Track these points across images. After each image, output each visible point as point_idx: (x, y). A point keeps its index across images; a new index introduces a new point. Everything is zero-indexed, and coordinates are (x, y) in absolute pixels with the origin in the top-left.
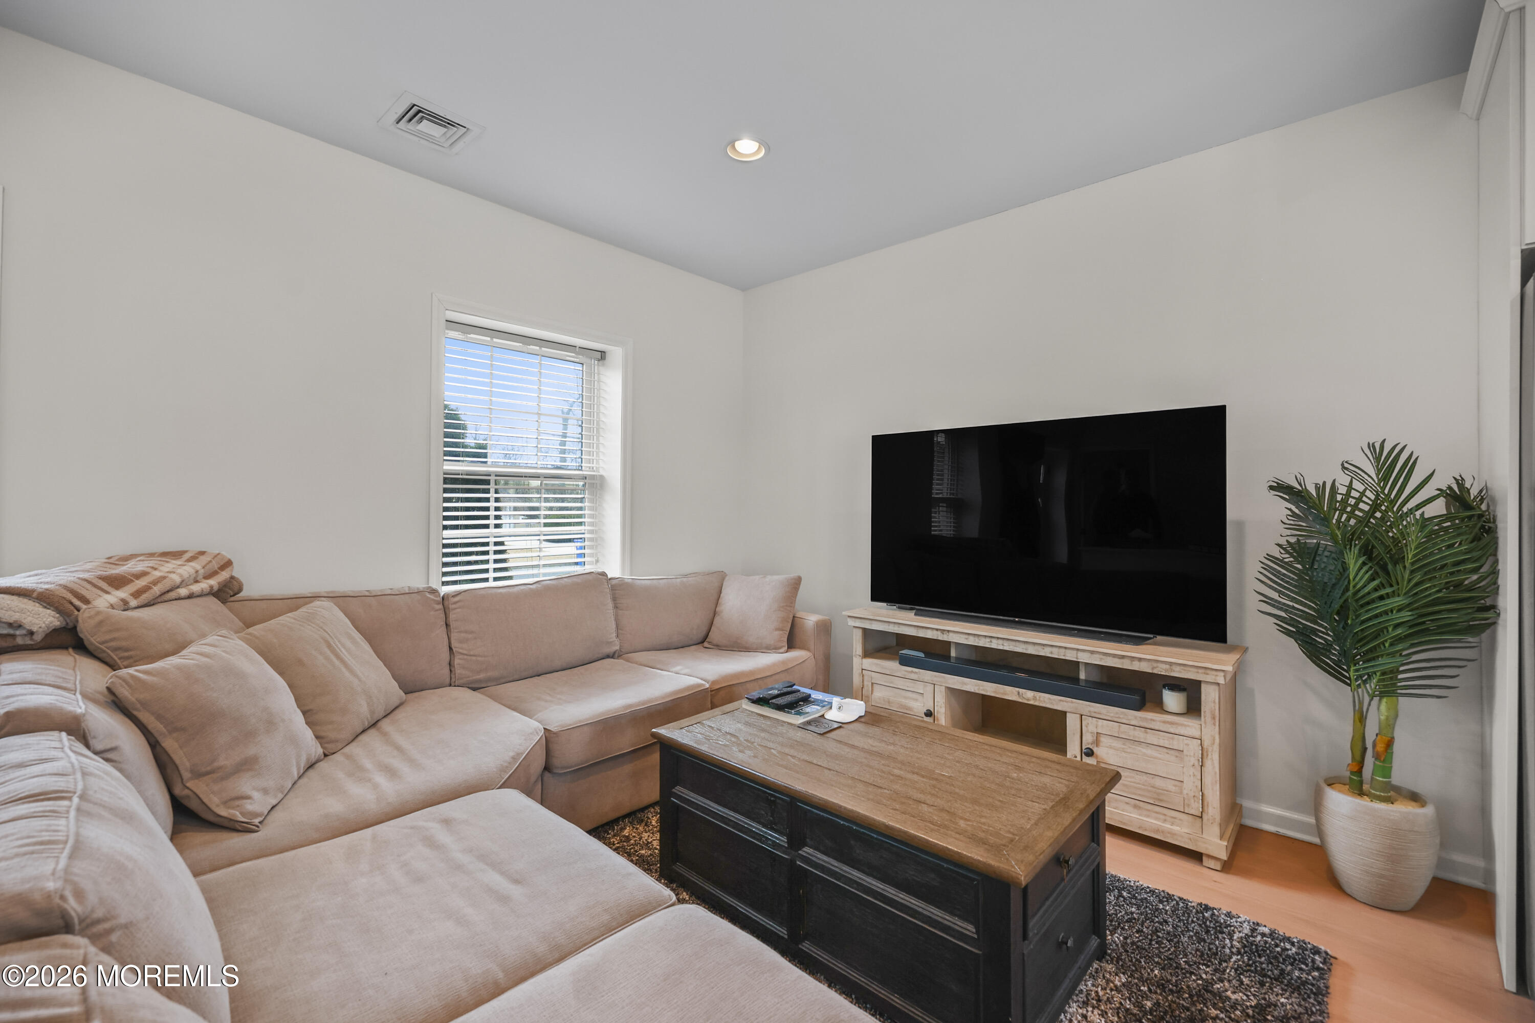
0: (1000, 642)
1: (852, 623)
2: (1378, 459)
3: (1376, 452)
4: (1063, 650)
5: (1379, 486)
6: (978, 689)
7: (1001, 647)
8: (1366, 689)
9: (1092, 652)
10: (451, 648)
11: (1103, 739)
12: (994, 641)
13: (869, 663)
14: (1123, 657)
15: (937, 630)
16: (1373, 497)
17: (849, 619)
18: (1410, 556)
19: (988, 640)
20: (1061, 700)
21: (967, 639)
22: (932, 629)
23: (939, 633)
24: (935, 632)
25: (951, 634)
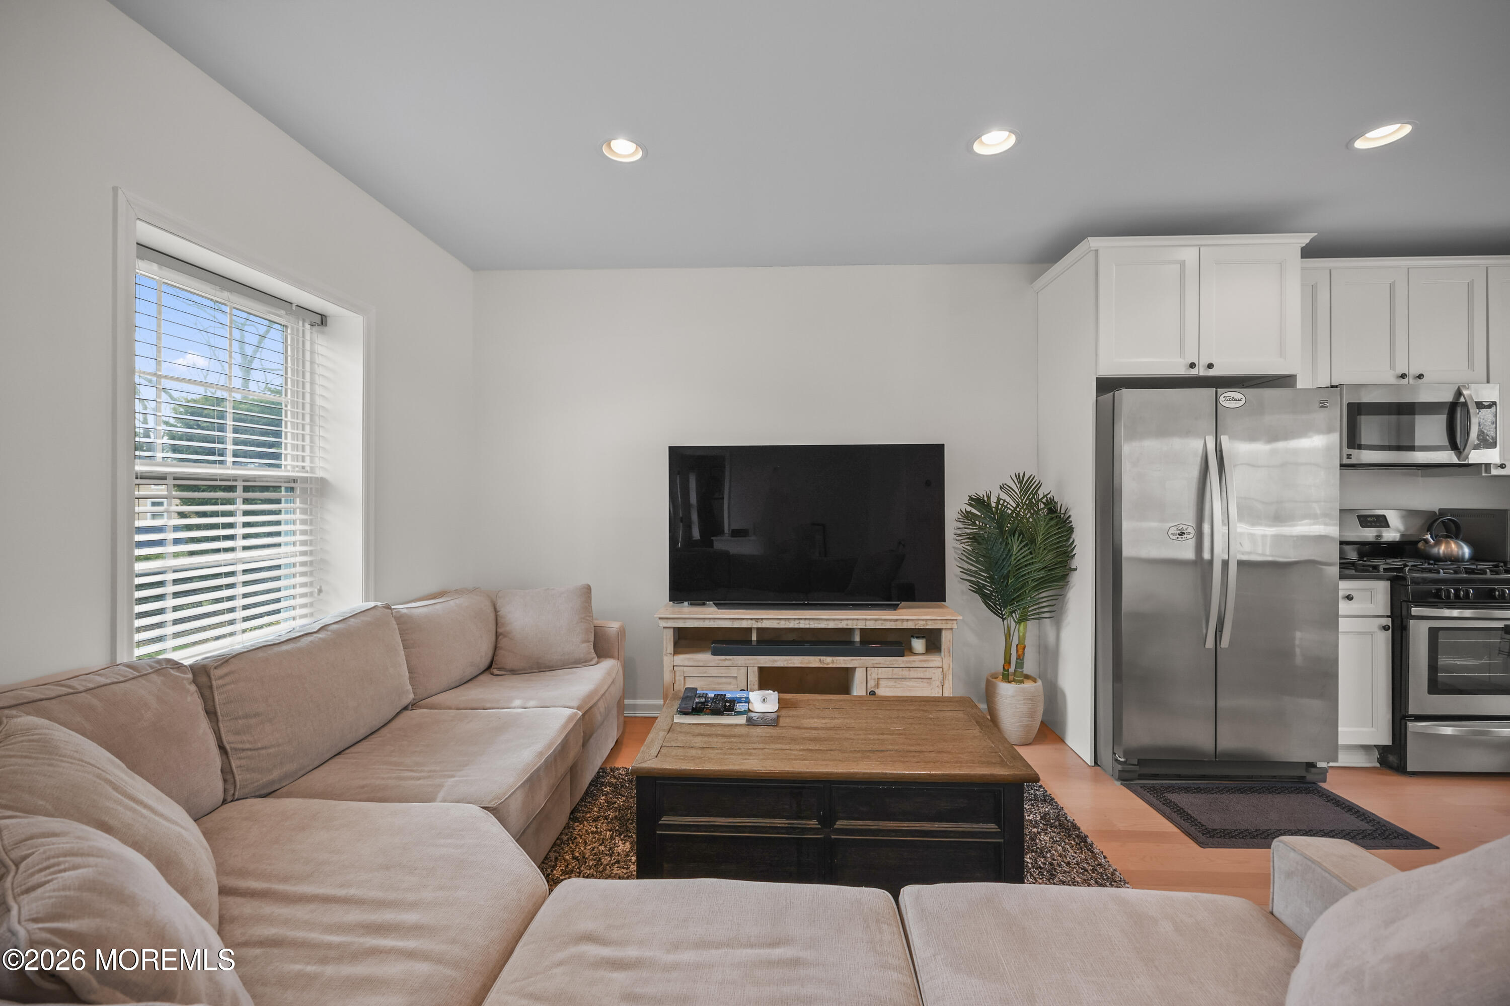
0: (807, 622)
1: (663, 624)
2: (1021, 483)
3: (1019, 478)
4: (855, 622)
5: (1020, 498)
6: (787, 664)
7: (807, 626)
8: (1013, 618)
9: (876, 620)
10: (222, 748)
11: (882, 683)
12: (802, 622)
13: (681, 659)
14: (897, 620)
15: (752, 619)
16: (1014, 505)
17: (660, 621)
18: (1040, 539)
19: (797, 622)
20: (852, 660)
21: (778, 623)
22: (747, 619)
23: (754, 622)
24: (750, 622)
25: (765, 621)
